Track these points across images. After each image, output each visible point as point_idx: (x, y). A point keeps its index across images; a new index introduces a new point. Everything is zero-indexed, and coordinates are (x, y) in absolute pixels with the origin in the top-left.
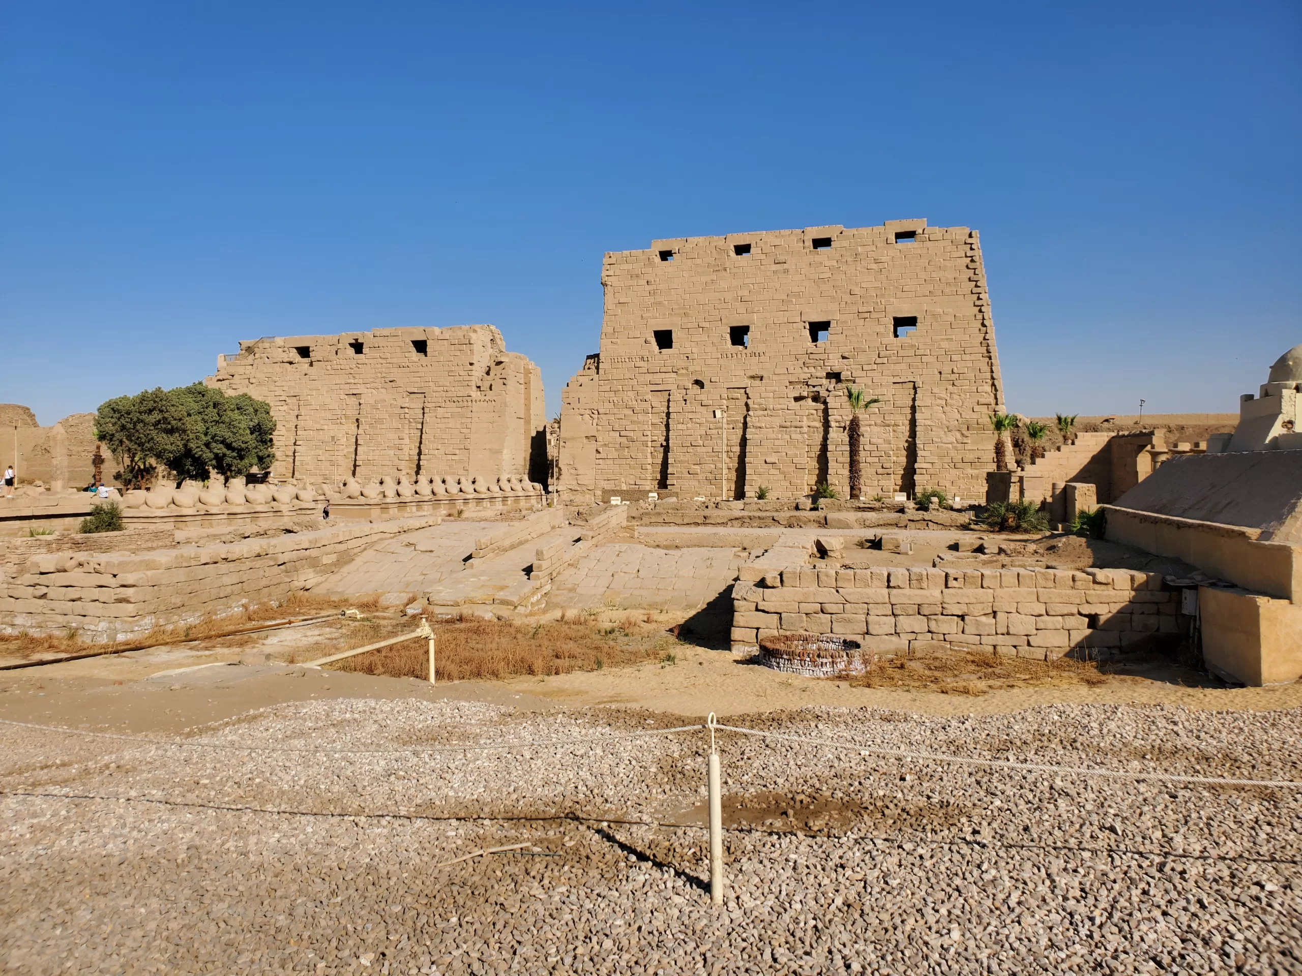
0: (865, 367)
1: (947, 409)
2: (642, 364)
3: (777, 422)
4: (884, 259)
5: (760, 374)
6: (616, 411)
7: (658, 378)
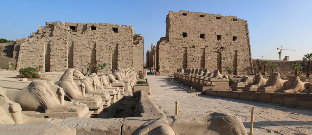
0: (228, 46)
1: (242, 56)
2: (180, 40)
3: (211, 57)
4: (231, 24)
5: (207, 45)
6: (174, 52)
7: (184, 44)
